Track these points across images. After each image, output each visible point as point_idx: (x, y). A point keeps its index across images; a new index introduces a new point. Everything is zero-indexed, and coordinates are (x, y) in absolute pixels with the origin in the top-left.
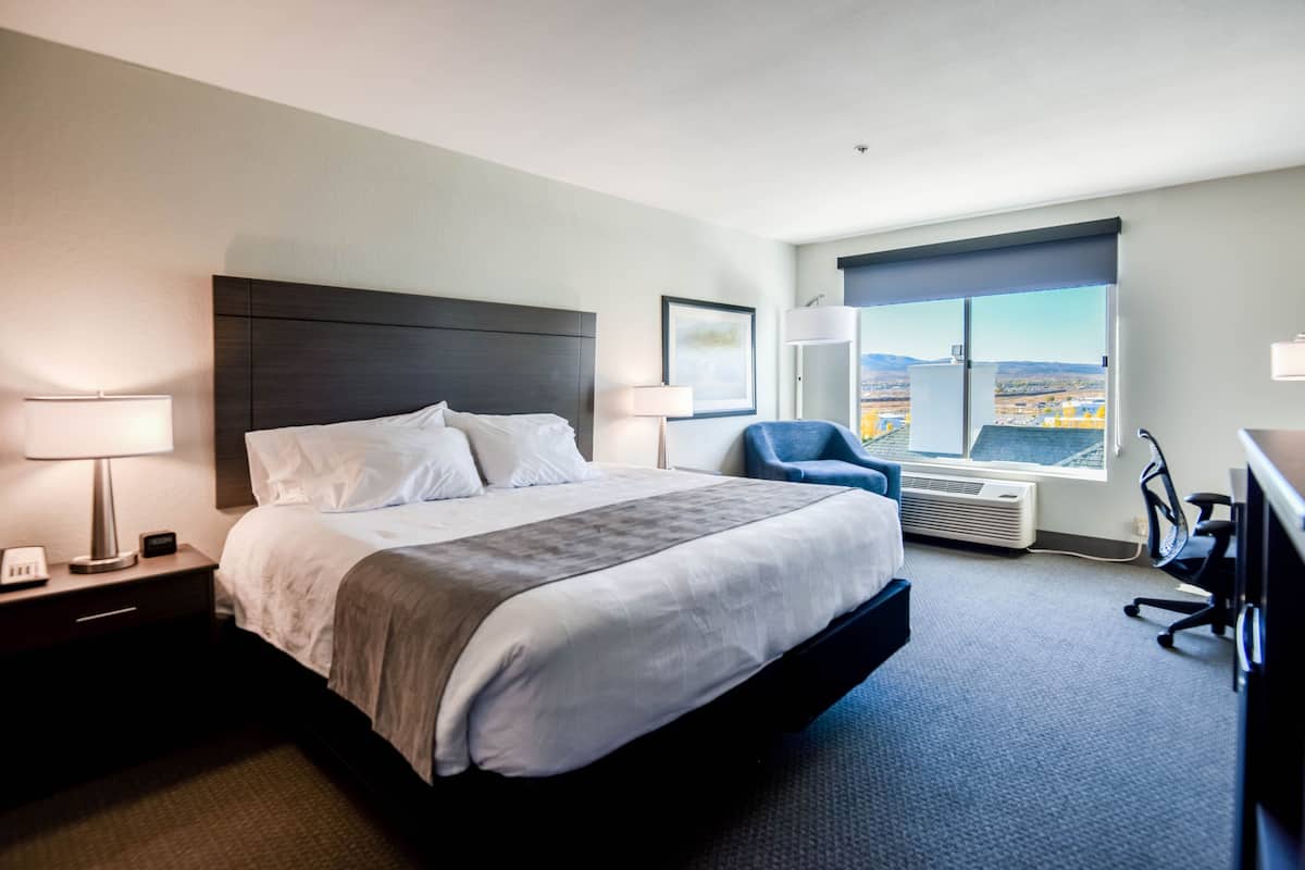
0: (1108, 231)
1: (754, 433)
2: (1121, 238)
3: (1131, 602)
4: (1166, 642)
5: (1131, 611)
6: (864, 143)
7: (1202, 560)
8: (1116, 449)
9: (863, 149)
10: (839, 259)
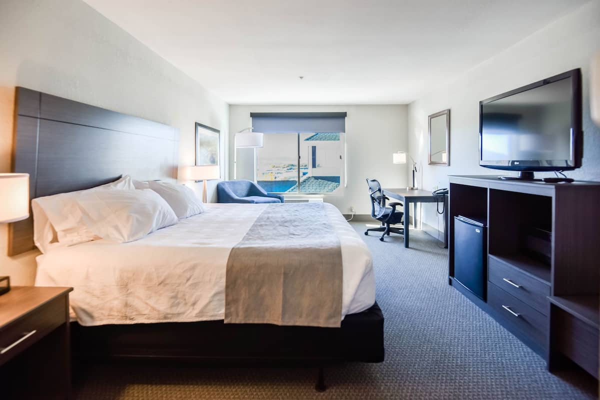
0: (343, 116)
1: (222, 185)
2: (346, 118)
3: (366, 231)
4: (382, 240)
5: (366, 234)
6: (302, 76)
7: (389, 214)
8: (346, 186)
9: (301, 78)
10: (251, 113)
